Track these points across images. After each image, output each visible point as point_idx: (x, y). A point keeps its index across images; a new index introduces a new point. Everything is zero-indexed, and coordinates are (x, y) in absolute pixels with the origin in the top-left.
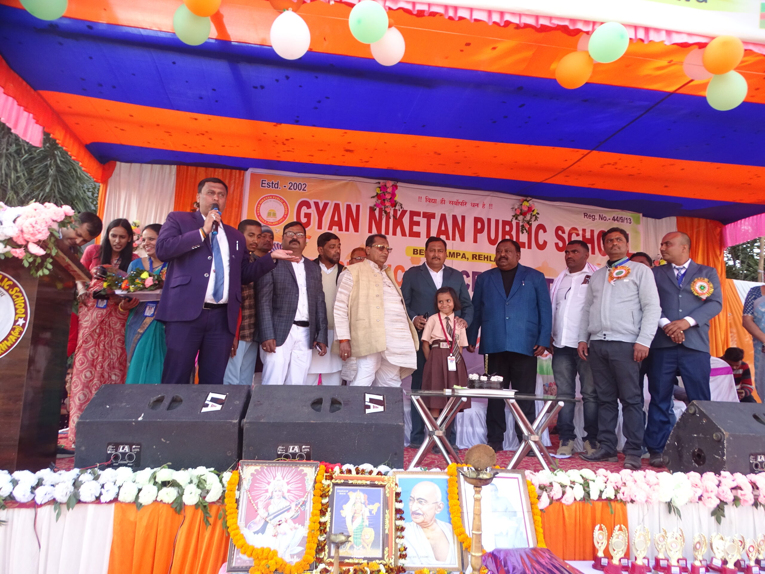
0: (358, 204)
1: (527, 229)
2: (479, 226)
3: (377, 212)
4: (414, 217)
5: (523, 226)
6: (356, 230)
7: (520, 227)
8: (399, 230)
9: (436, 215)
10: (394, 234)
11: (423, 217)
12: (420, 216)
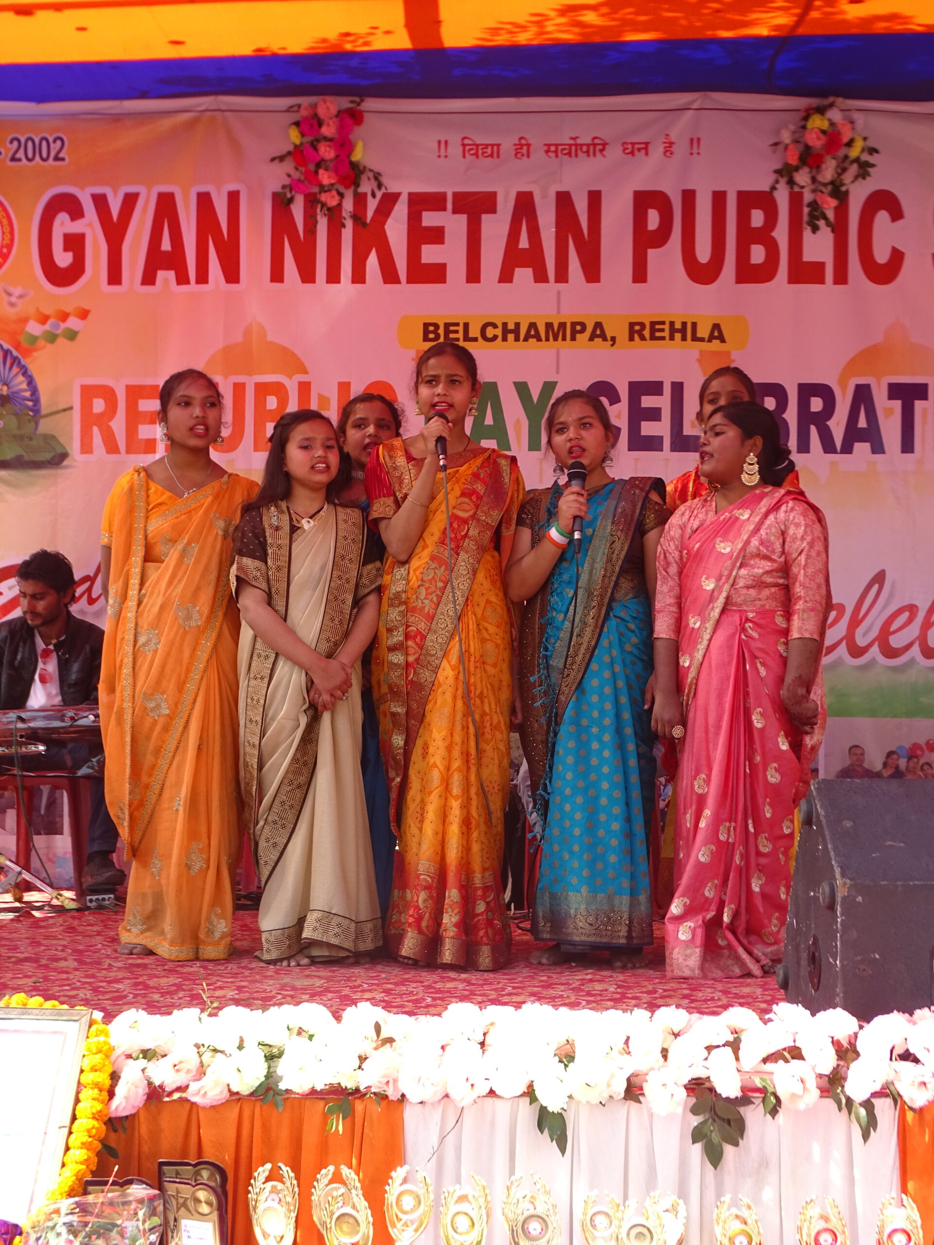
0: (233, 187)
1: (830, 214)
2: (653, 219)
3: (298, 210)
4: (425, 214)
5: (814, 205)
6: (232, 275)
7: (806, 210)
8: (372, 261)
9: (500, 199)
10: (359, 277)
11: (455, 211)
12: (444, 209)
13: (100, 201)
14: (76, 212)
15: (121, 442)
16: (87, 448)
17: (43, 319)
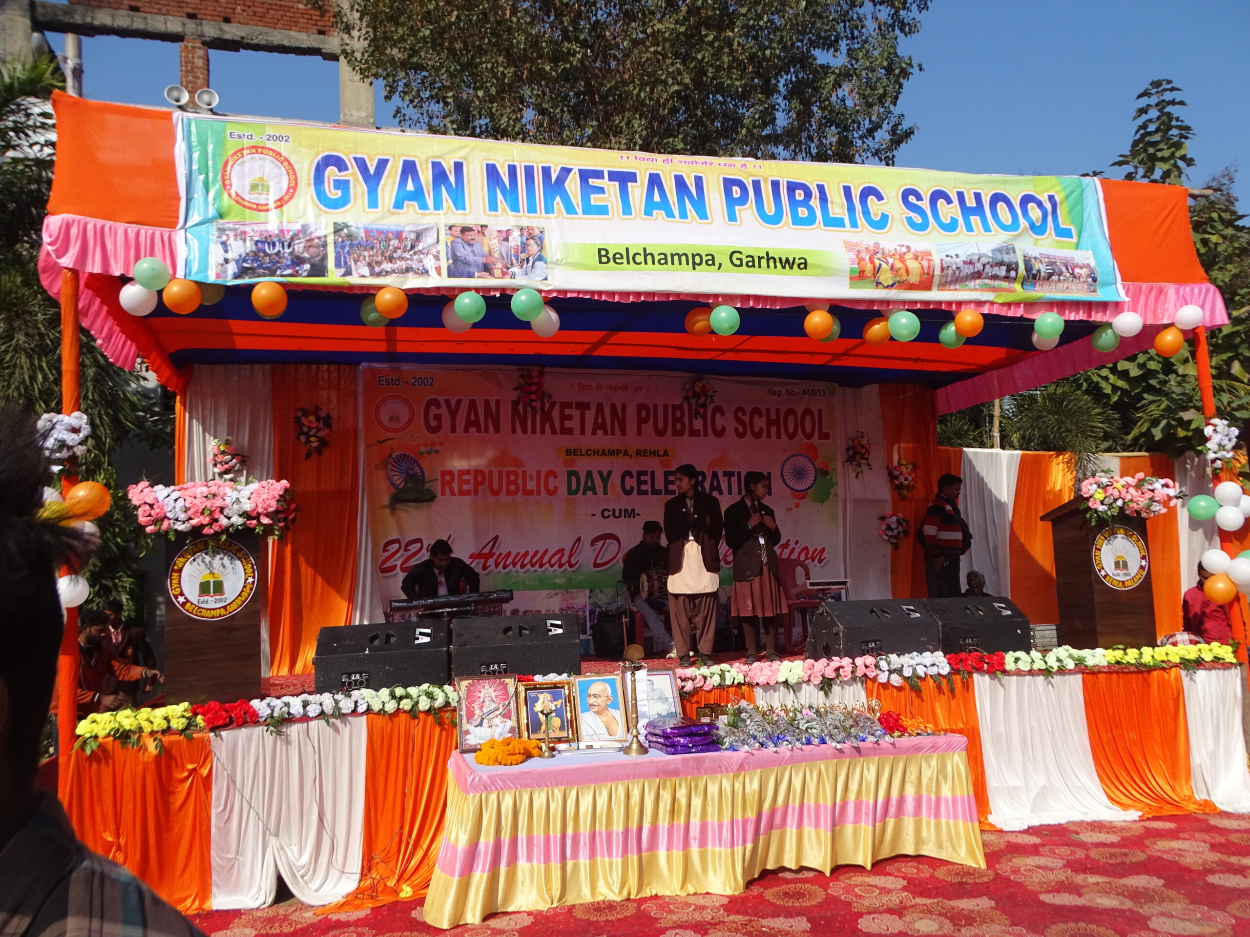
0: (497, 398)
1: (701, 413)
2: (644, 414)
3: (521, 408)
4: (566, 410)
5: (696, 410)
6: (497, 430)
7: (694, 412)
8: (547, 426)
9: (591, 405)
11: (576, 409)
12: (572, 408)
13: (447, 402)
14: (438, 406)
15: (456, 491)
16: (443, 494)
17: (426, 446)
